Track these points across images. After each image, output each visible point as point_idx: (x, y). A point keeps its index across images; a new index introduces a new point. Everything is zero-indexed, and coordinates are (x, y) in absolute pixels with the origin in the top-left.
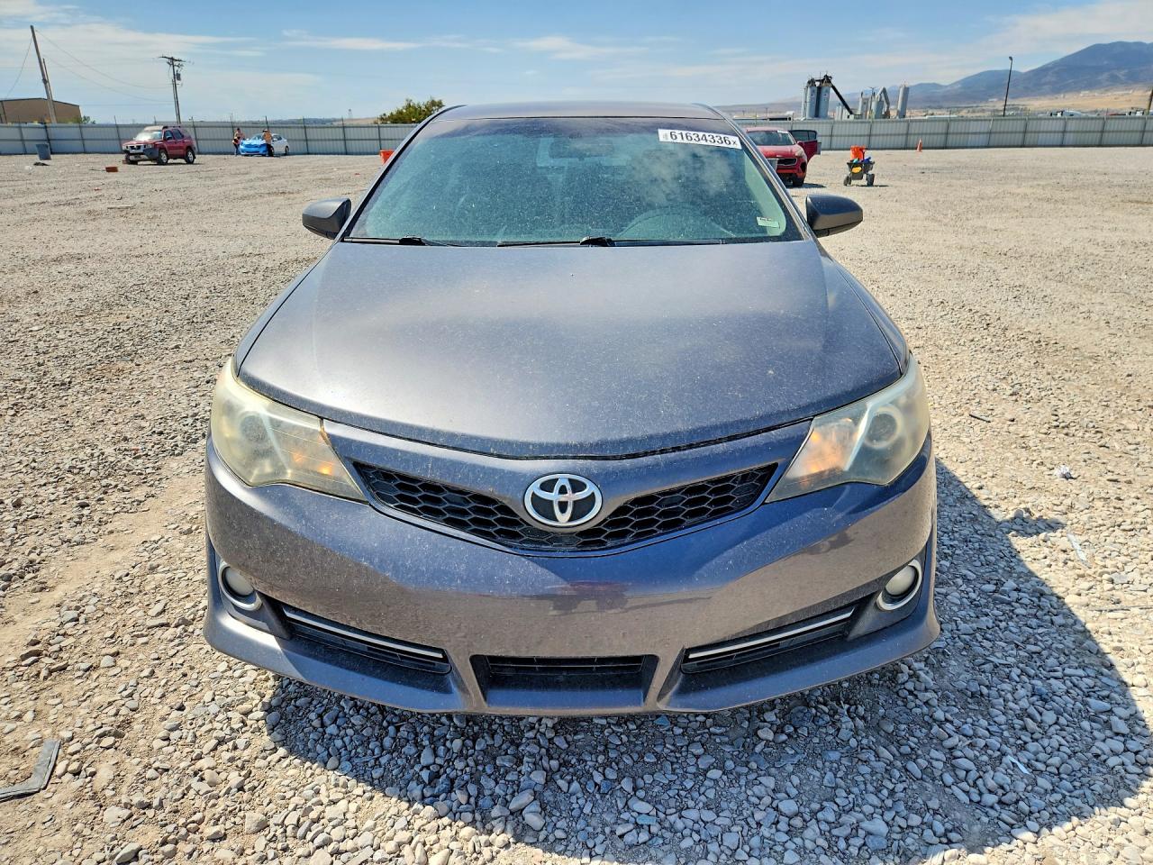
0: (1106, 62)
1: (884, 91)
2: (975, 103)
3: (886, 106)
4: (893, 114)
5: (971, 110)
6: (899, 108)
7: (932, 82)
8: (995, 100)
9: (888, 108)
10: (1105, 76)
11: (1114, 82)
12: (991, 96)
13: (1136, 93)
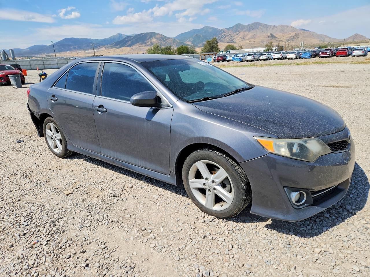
0: (71, 43)
1: (4, 51)
2: (36, 55)
3: (6, 56)
4: (11, 59)
5: (36, 57)
6: (12, 57)
7: (18, 48)
8: (42, 54)
9: (8, 57)
10: (72, 47)
11: (75, 49)
12: (41, 53)
13: (82, 52)
